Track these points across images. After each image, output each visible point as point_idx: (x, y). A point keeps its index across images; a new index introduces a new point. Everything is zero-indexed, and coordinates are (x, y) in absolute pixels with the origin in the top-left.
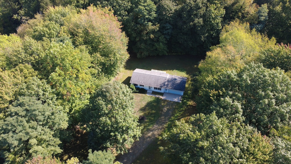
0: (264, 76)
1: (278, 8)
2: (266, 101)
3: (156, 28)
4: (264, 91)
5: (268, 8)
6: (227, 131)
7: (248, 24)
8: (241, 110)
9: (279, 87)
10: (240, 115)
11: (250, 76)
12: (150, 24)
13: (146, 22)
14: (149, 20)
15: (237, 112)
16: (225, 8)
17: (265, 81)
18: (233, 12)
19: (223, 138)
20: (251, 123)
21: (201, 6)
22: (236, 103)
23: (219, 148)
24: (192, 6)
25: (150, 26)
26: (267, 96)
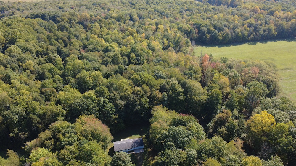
0: (177, 131)
1: (170, 93)
2: (180, 139)
3: (117, 116)
4: (178, 136)
5: (167, 93)
6: (172, 153)
7: (162, 105)
8: (174, 145)
9: (182, 133)
10: (174, 147)
11: (172, 132)
12: (113, 115)
13: (111, 115)
14: (112, 114)
15: (173, 146)
16: (148, 97)
17: (177, 133)
18: (152, 98)
19: (173, 156)
20: (178, 148)
21: (137, 100)
22: (171, 143)
23: (172, 159)
24: (133, 101)
25: (114, 116)
26: (180, 138)
